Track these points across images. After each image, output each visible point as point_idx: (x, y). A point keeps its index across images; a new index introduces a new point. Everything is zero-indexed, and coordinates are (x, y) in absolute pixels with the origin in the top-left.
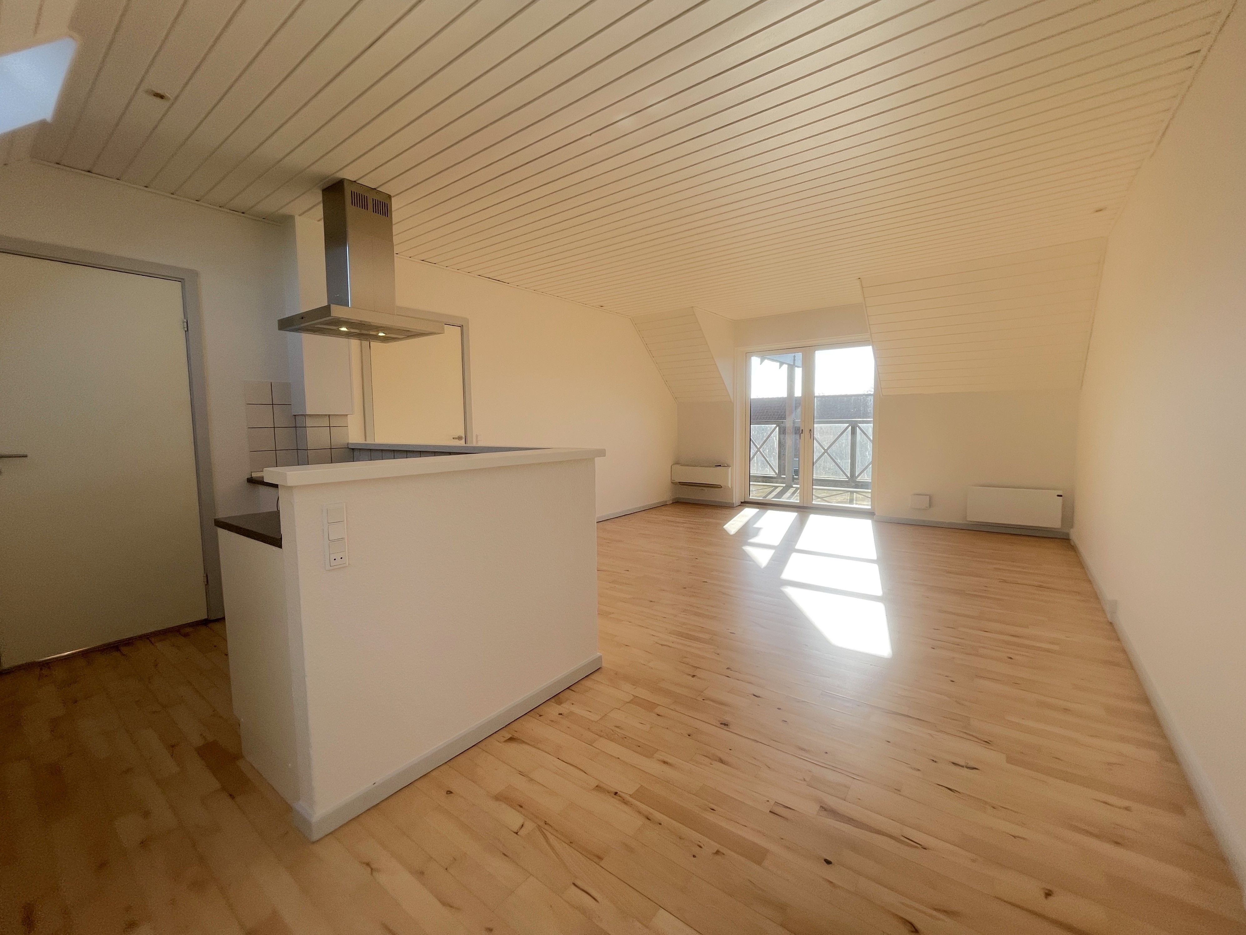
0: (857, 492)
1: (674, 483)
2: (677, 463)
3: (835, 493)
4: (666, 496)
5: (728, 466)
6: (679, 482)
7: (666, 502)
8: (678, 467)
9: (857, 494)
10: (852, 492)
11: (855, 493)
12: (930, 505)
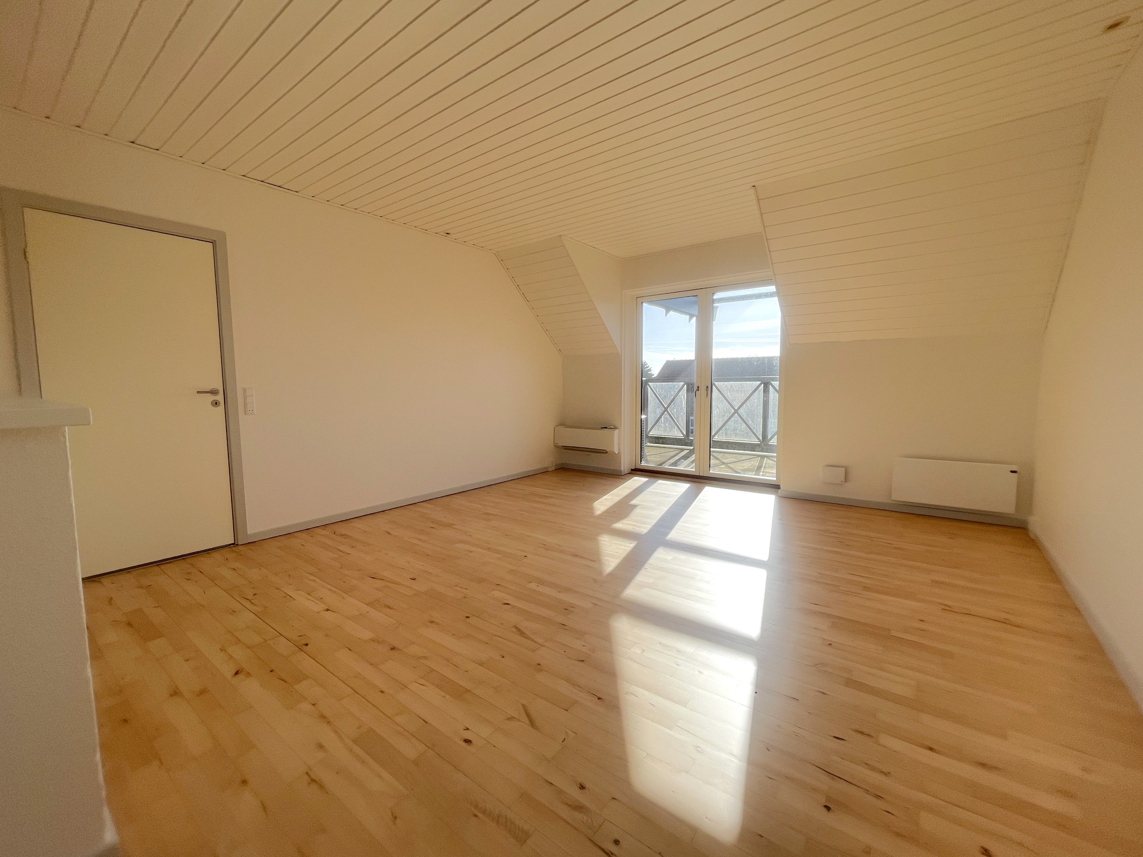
0: (768, 457)
1: (557, 446)
2: (562, 424)
3: (744, 457)
4: (549, 462)
5: (615, 428)
6: (562, 446)
7: (547, 468)
8: (561, 428)
9: (767, 459)
10: (763, 457)
11: (766, 458)
12: (846, 479)
